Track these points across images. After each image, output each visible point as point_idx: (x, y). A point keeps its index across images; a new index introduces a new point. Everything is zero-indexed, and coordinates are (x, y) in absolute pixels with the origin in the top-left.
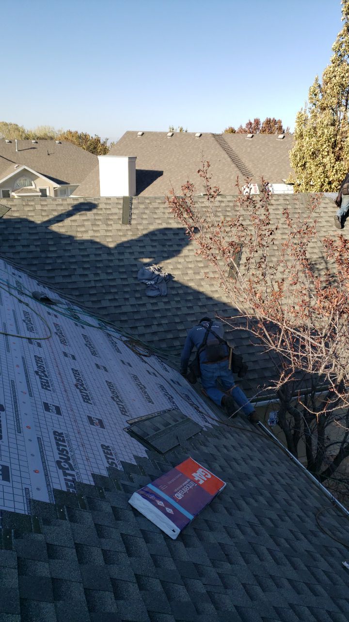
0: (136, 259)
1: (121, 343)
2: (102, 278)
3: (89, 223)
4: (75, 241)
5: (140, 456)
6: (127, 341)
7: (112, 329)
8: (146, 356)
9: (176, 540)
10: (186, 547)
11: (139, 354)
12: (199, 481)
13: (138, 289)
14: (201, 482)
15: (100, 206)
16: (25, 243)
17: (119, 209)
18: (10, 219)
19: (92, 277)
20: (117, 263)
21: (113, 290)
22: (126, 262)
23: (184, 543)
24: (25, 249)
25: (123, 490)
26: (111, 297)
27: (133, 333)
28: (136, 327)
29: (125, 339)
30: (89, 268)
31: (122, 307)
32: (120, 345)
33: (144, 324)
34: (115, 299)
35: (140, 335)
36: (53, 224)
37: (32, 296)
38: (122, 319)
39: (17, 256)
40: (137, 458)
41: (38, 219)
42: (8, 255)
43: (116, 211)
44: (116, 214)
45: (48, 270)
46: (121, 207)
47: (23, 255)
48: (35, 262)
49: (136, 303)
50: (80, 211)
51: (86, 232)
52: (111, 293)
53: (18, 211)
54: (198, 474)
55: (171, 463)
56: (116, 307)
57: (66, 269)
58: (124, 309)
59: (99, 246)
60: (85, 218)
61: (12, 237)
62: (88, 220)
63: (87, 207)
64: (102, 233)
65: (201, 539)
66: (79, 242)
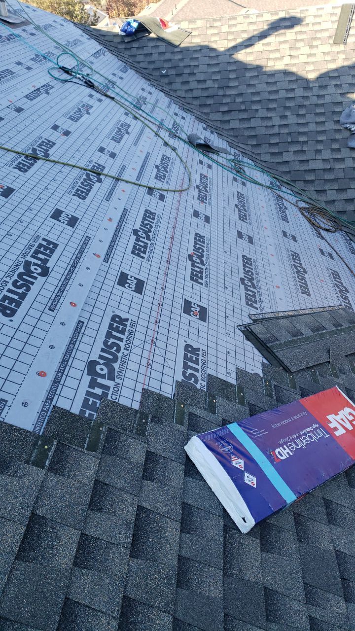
0: (343, 94)
1: (295, 209)
2: (289, 121)
3: (287, 46)
4: (263, 72)
5: (249, 370)
6: (304, 208)
7: (289, 191)
8: (327, 230)
9: (247, 534)
10: (262, 550)
11: (316, 226)
12: (336, 429)
13: (337, 137)
14: (340, 432)
15: (307, 21)
16: (201, 77)
17: (333, 22)
18: (189, 47)
19: (277, 121)
20: (315, 100)
21: (302, 139)
22: (328, 99)
23: (261, 541)
24: (201, 86)
25: (186, 424)
26: (297, 148)
27: (320, 198)
28: (325, 191)
29: (304, 205)
30: (275, 109)
31: (310, 162)
32: (293, 212)
33: (337, 187)
34: (303, 151)
35: (327, 202)
36: (239, 51)
37: (187, 140)
38: (307, 178)
39: (190, 95)
40: (240, 373)
41: (221, 45)
42: (179, 93)
43: (328, 25)
44: (327, 30)
45: (223, 112)
46: (336, 18)
47: (196, 94)
48: (209, 102)
49: (331, 157)
50: (277, 30)
51: (281, 58)
52: (298, 142)
53: (199, 35)
54: (338, 418)
55: (301, 389)
56: (301, 162)
57: (245, 110)
58: (312, 165)
59: (294, 78)
60: (282, 39)
61: (187, 71)
62: (286, 42)
63: (288, 23)
64: (303, 59)
65: (302, 537)
66: (268, 73)
